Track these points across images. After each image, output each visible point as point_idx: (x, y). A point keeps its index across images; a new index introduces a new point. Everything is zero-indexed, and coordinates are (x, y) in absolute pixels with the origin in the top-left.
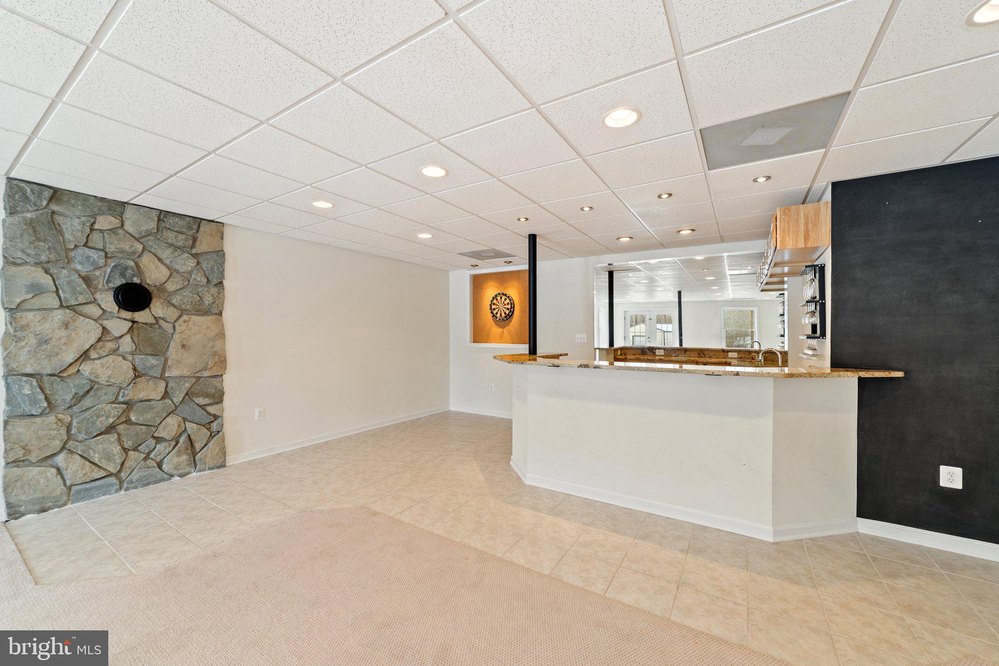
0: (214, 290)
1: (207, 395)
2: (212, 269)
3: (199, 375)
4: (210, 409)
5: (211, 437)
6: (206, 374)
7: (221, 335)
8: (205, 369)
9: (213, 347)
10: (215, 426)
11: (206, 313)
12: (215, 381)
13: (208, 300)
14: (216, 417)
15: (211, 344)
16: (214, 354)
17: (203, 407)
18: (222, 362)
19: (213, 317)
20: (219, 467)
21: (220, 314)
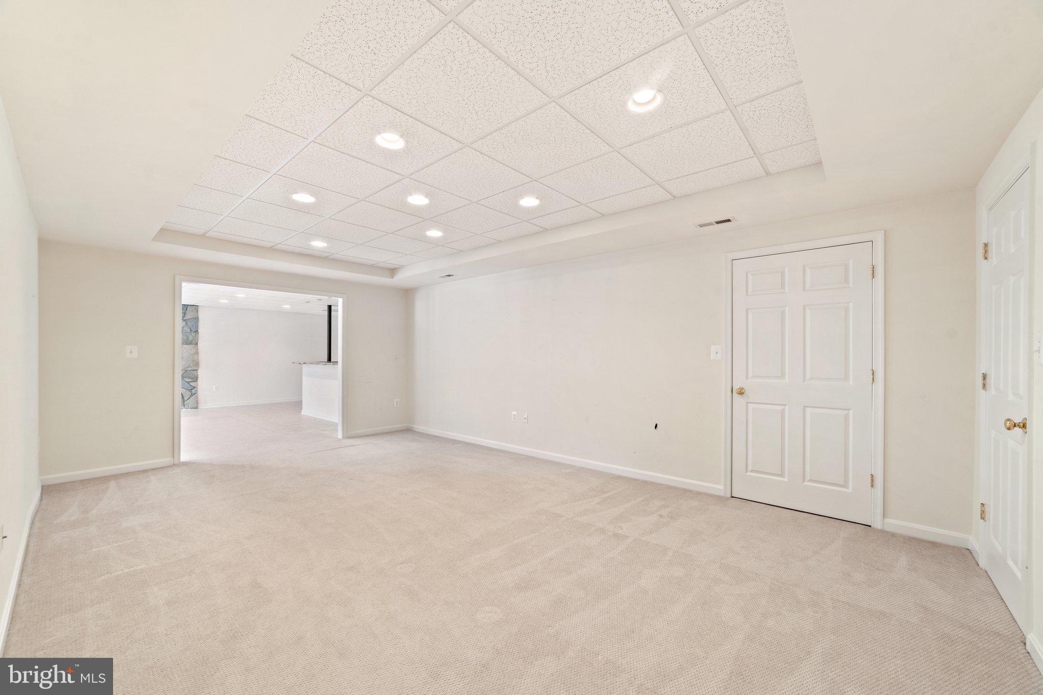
0: (193, 334)
1: (190, 378)
2: (193, 326)
3: (186, 369)
4: (192, 384)
5: (192, 395)
6: (189, 369)
7: (197, 353)
8: (189, 367)
9: (193, 358)
10: (193, 391)
11: (190, 343)
12: (194, 372)
13: (191, 338)
14: (194, 387)
15: (192, 357)
16: (194, 361)
17: (188, 382)
18: (197, 364)
19: (193, 346)
20: (195, 408)
21: (197, 344)
